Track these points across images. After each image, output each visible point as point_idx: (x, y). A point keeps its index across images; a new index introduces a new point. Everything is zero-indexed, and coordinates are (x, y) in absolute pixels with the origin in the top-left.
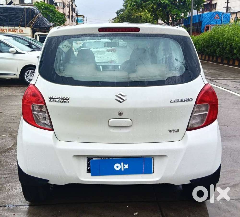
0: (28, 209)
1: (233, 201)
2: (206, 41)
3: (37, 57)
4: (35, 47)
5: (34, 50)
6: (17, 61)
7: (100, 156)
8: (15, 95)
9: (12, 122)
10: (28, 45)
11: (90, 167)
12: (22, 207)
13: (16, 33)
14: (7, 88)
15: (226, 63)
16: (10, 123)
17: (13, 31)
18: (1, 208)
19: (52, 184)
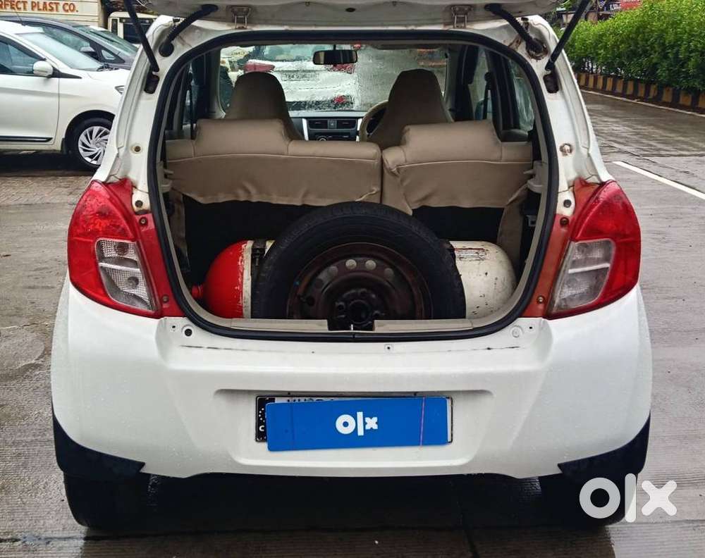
0: (81, 549)
1: (689, 527)
2: (627, 39)
3: (117, 88)
4: (111, 56)
5: (107, 67)
6: (55, 100)
7: (294, 394)
8: (48, 203)
9: (40, 285)
10: (91, 49)
11: (265, 424)
12: (65, 543)
13: (55, 12)
14: (27, 179)
15: (689, 103)
16: (33, 288)
17: (44, 8)
18: (4, 546)
19: (154, 475)
